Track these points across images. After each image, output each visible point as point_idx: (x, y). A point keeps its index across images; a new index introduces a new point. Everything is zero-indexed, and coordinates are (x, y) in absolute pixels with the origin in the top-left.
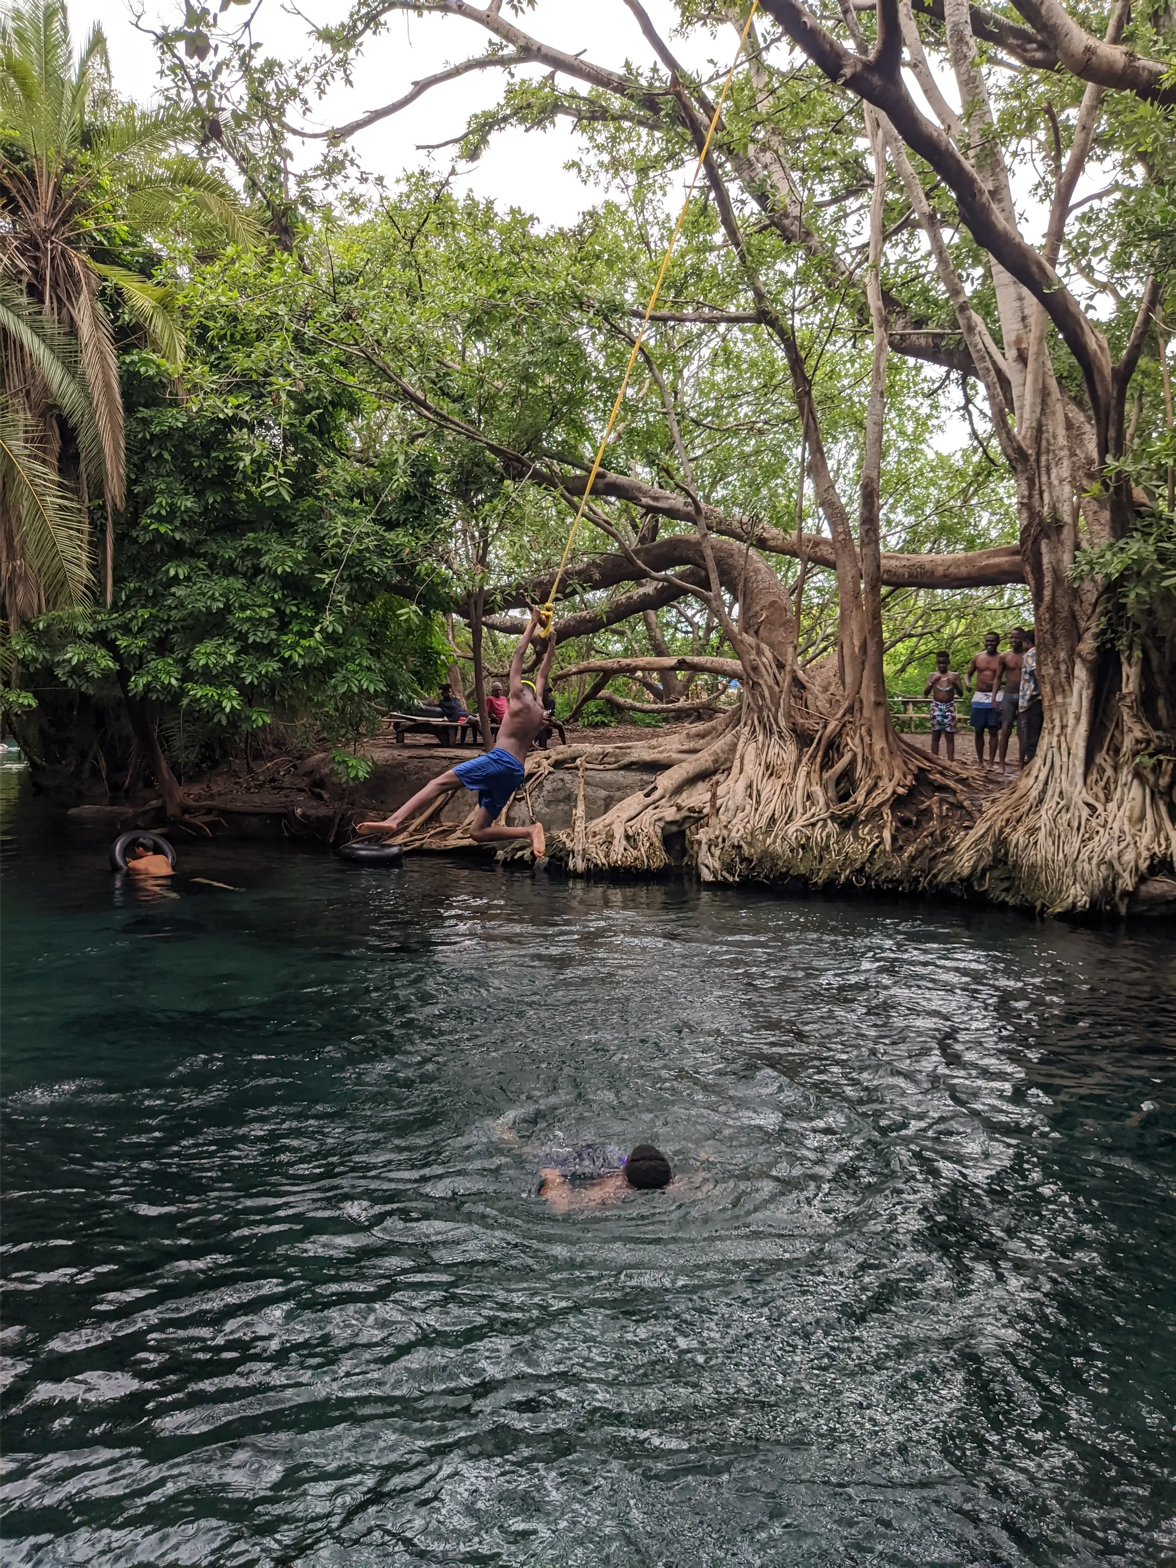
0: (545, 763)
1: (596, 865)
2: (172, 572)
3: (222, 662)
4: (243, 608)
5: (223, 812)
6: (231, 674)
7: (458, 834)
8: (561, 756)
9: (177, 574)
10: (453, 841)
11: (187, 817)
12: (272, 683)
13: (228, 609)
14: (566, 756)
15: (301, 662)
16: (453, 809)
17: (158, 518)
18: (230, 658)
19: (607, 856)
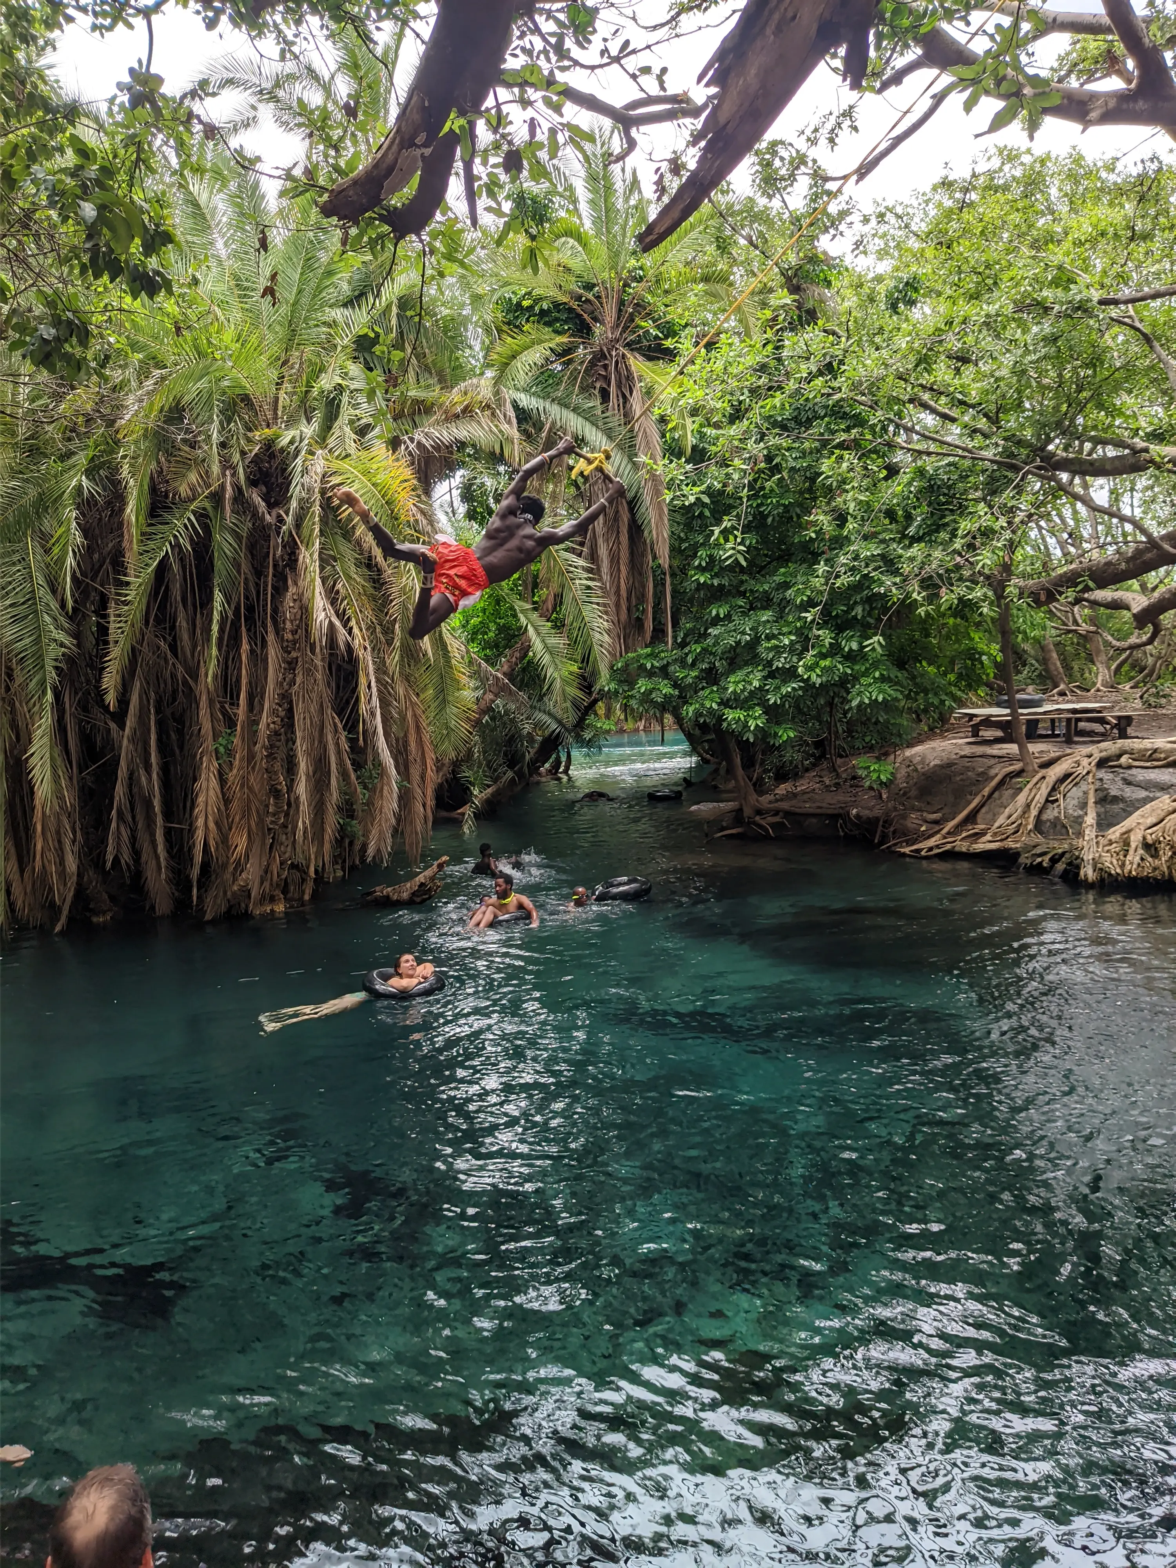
0: (1085, 762)
1: (1110, 874)
2: (714, 613)
3: (748, 687)
4: (769, 638)
5: (788, 814)
6: (757, 697)
7: (988, 837)
8: (1104, 754)
9: (718, 615)
10: (983, 845)
11: (757, 818)
12: (796, 701)
13: (756, 641)
14: (1109, 753)
15: (819, 681)
16: (990, 810)
17: (701, 569)
18: (756, 684)
19: (1123, 866)
